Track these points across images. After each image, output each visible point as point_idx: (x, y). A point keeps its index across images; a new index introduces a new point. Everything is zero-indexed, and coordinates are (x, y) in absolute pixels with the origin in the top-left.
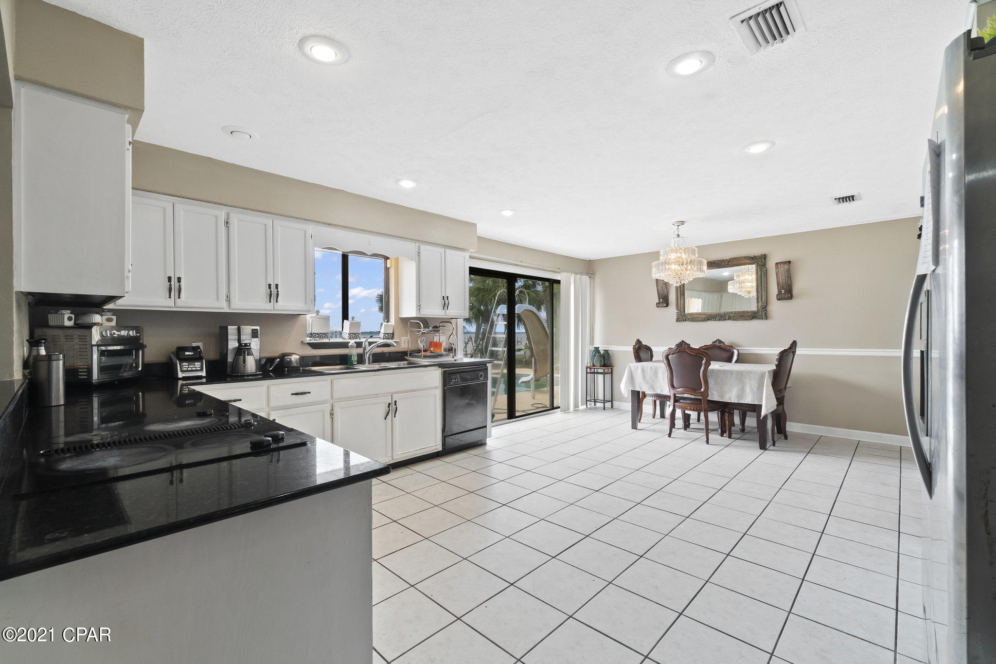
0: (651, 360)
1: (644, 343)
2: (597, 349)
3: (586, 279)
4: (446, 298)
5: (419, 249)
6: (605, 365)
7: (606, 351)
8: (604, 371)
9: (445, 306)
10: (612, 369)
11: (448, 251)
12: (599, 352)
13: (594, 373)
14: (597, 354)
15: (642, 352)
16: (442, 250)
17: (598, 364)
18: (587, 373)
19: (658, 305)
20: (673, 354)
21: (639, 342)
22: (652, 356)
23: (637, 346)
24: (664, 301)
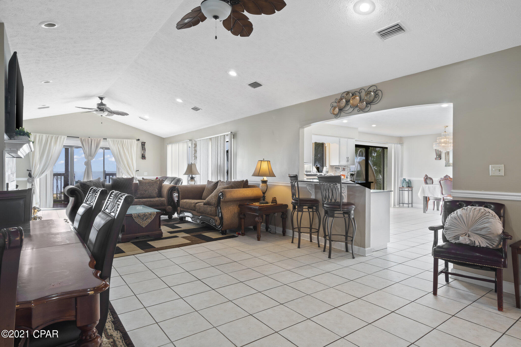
0: (432, 184)
1: (429, 176)
2: (405, 179)
3: (399, 146)
4: (348, 158)
5: (340, 140)
6: (409, 187)
7: (409, 180)
8: (408, 189)
9: (348, 161)
10: (412, 189)
11: (349, 140)
12: (406, 181)
13: (403, 190)
14: (405, 182)
15: (428, 180)
16: (346, 139)
17: (405, 186)
18: (399, 190)
19: (436, 159)
20: (442, 180)
21: (426, 176)
22: (433, 182)
23: (425, 178)
24: (439, 156)
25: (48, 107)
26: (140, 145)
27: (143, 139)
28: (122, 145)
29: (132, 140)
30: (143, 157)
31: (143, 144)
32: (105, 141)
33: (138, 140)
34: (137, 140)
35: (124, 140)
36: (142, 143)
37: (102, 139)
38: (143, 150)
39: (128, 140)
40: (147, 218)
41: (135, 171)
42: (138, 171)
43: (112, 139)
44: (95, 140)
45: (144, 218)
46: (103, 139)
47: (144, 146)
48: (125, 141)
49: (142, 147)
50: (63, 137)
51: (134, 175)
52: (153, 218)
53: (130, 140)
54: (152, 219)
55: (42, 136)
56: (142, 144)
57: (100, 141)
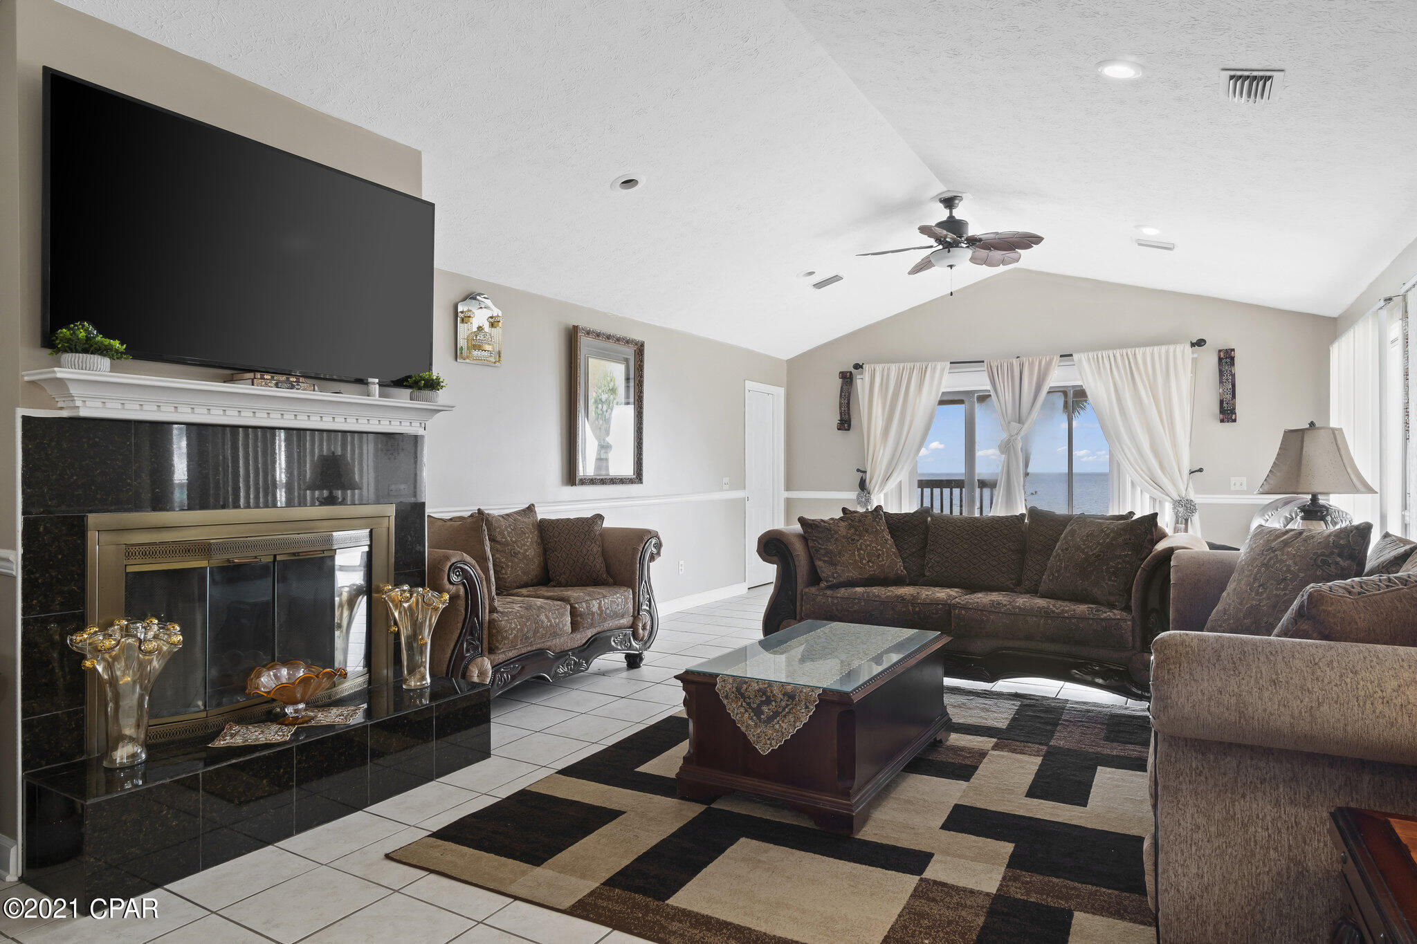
25: (836, 278)
26: (1210, 361)
27: (1219, 338)
28: (1130, 367)
29: (1172, 348)
30: (1227, 413)
31: (1226, 359)
32: (1066, 361)
33: (1200, 343)
34: (1193, 345)
35: (1139, 352)
36: (1220, 351)
37: (1056, 359)
38: (1221, 382)
39: (1156, 349)
40: (776, 714)
41: (1186, 472)
42: (1201, 470)
43: (1091, 354)
44: (1031, 365)
45: (765, 709)
46: (1061, 356)
47: (1232, 364)
48: (1144, 355)
49: (1221, 373)
50: (939, 366)
51: (1182, 487)
52: (805, 720)
53: (1164, 349)
54: (799, 726)
55: (889, 369)
56: (1220, 359)
57: (1049, 364)
